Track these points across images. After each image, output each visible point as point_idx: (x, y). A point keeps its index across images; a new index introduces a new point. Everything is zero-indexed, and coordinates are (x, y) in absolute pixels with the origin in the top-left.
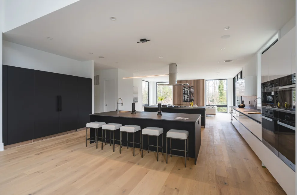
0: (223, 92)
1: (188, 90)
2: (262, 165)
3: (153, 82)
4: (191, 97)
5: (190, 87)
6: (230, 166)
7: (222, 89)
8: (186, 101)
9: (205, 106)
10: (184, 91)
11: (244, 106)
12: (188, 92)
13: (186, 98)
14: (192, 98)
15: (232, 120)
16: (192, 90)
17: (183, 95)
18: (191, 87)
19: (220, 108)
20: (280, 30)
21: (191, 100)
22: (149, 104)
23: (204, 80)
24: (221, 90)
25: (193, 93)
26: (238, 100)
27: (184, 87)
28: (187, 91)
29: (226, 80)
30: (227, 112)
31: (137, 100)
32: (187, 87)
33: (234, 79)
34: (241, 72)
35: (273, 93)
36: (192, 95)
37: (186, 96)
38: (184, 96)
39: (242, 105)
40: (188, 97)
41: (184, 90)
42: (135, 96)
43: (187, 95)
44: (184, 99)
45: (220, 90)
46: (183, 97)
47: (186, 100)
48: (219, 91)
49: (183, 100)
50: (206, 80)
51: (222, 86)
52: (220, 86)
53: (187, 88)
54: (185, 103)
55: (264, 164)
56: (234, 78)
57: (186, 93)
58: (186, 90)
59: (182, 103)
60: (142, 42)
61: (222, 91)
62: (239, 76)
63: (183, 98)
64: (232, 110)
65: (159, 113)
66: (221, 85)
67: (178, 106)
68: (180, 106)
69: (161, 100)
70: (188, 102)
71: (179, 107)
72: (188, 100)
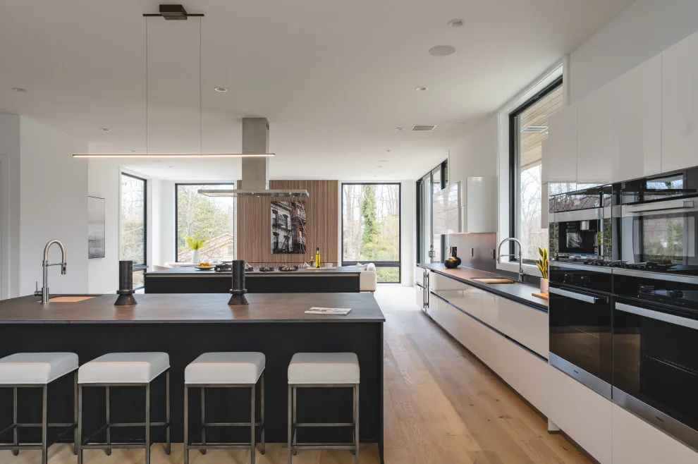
0: (374, 223)
1: (287, 213)
2: (551, 428)
3: (164, 182)
4: (296, 236)
5: (293, 204)
6: (476, 447)
7: (372, 214)
8: (281, 252)
9: (340, 264)
10: (273, 216)
11: (458, 262)
12: (289, 219)
13: (281, 239)
14: (301, 239)
15: (428, 304)
16: (300, 214)
17: (272, 230)
18: (297, 204)
19: (384, 270)
20: (568, 55)
21: (298, 248)
22: (145, 264)
23: (336, 182)
24: (369, 216)
25: (305, 223)
26: (432, 246)
27: (275, 203)
28: (286, 217)
29: (398, 185)
30: (400, 282)
31: (101, 249)
32: (285, 203)
33: (419, 184)
34: (444, 165)
35: (584, 226)
36: (302, 230)
37: (282, 234)
38: (276, 235)
39: (454, 259)
40: (287, 238)
41: (276, 212)
42: (93, 232)
43: (286, 230)
44: (276, 244)
45: (367, 216)
46: (272, 237)
47: (280, 247)
48: (363, 219)
49: (272, 247)
50: (342, 184)
51: (371, 203)
52: (366, 203)
53: (285, 208)
54: (278, 257)
55: (556, 422)
56: (421, 180)
57: (280, 222)
58: (281, 212)
59: (268, 256)
60: (167, 18)
61: (371, 220)
62: (437, 177)
63: (273, 241)
64: (428, 276)
65: (235, 295)
66: (369, 200)
67: (271, 269)
68: (280, 269)
69: (197, 248)
70: (288, 252)
71: (277, 270)
72: (287, 246)
